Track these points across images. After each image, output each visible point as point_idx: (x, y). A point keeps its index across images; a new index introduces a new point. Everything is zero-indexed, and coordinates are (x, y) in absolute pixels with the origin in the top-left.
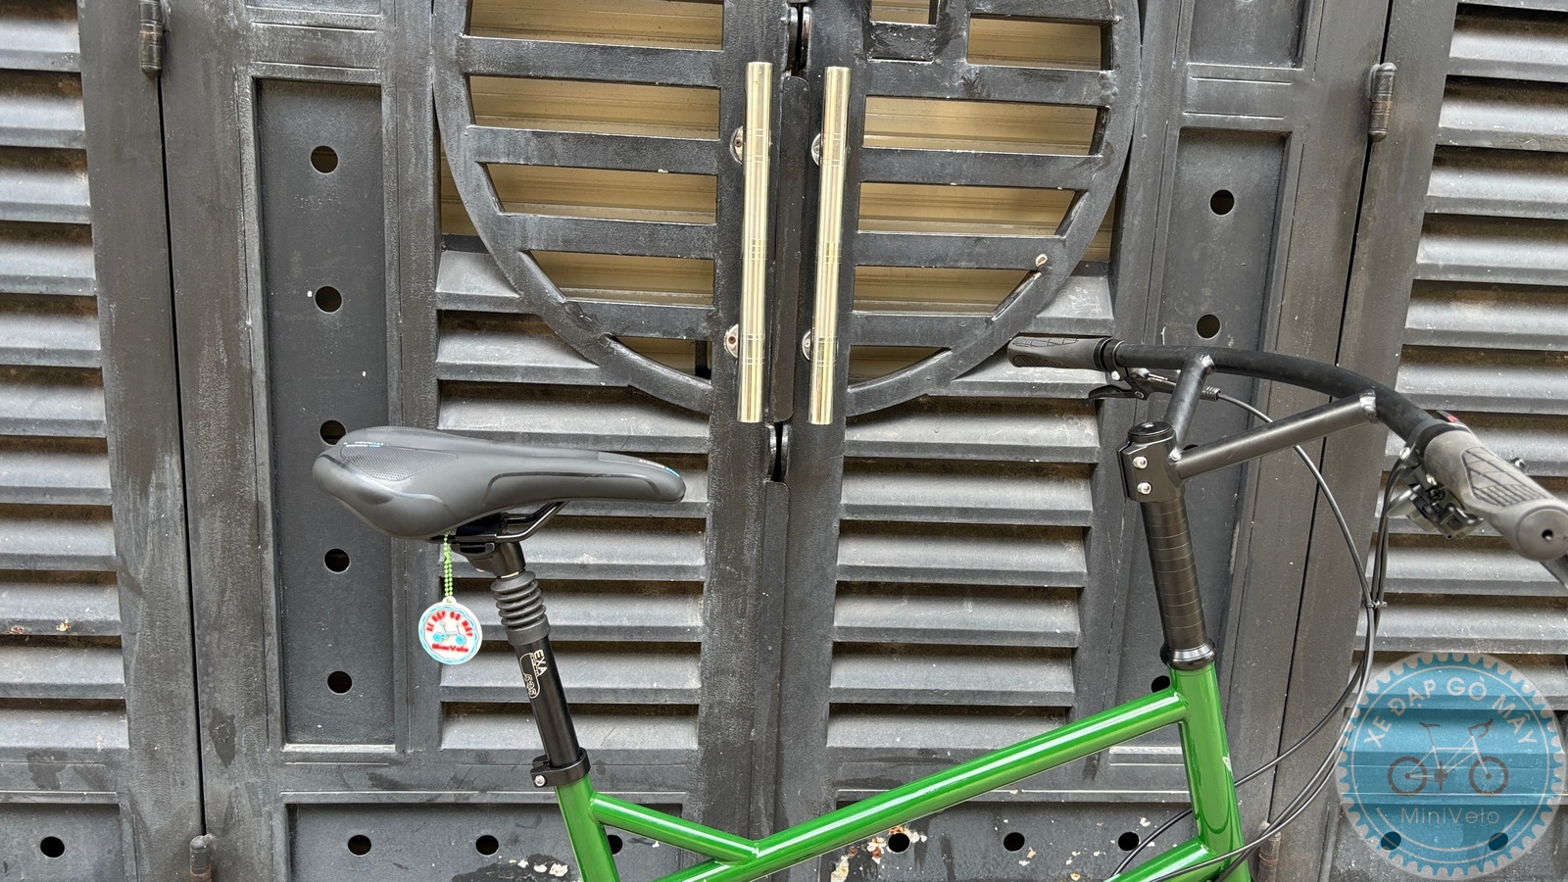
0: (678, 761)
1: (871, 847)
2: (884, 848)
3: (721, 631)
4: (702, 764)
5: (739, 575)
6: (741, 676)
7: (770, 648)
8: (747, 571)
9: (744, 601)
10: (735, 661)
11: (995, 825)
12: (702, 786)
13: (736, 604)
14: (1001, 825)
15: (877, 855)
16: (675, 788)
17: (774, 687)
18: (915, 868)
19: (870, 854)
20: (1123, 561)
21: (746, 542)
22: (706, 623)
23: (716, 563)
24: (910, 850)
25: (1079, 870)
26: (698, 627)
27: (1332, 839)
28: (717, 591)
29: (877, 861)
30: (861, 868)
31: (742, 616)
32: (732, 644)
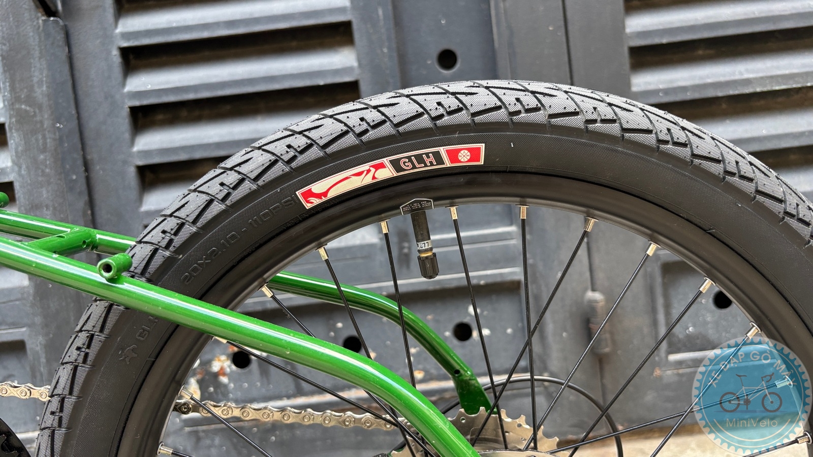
0: (12, 298)
1: (216, 367)
2: (229, 367)
3: (27, 167)
4: (34, 299)
5: (35, 112)
6: (55, 208)
7: (74, 177)
8: (40, 107)
9: (44, 137)
10: (45, 194)
11: (330, 330)
12: (38, 320)
13: (37, 140)
14: (336, 330)
15: (224, 374)
16: (15, 325)
17: (84, 214)
18: (262, 384)
19: (216, 375)
20: (389, 48)
21: (35, 80)
22: (13, 162)
23: (13, 104)
24: (254, 365)
25: (421, 366)
26: (7, 167)
27: (660, 301)
28: (17, 130)
29: (224, 380)
30: (212, 389)
31: (44, 150)
32: (40, 179)
